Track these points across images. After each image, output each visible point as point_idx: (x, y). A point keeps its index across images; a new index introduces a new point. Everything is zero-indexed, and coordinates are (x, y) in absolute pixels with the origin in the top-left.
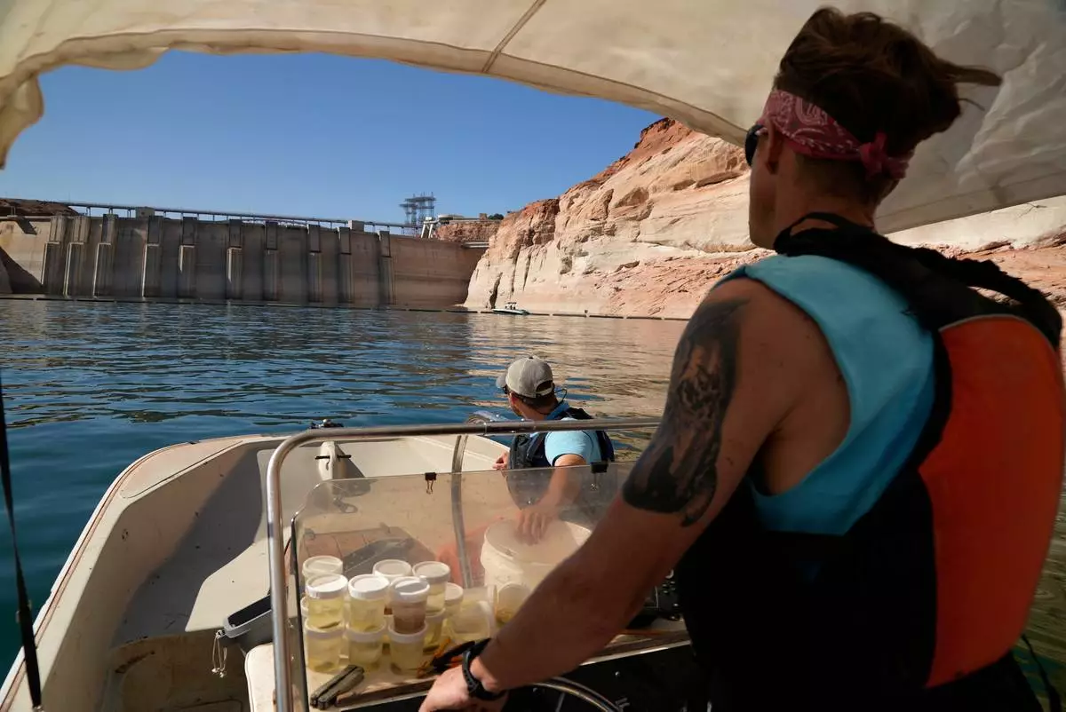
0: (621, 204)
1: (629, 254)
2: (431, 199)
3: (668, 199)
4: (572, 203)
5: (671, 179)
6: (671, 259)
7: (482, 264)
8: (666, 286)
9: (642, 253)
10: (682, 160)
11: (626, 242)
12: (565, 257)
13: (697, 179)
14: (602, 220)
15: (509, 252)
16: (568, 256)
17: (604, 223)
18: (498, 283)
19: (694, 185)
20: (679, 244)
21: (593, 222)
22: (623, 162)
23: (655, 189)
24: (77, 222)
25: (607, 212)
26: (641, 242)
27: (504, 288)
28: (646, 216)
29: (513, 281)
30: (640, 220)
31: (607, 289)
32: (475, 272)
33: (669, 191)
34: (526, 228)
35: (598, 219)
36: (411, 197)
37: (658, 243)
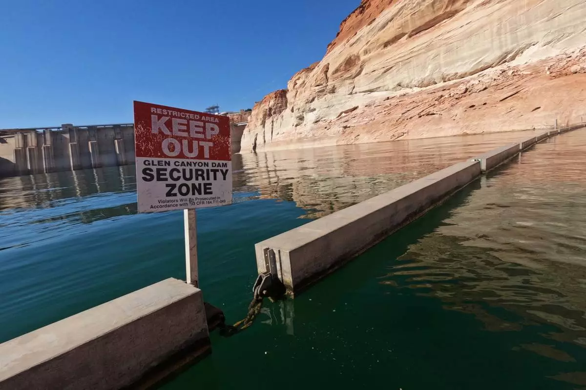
0: (337, 71)
1: (348, 103)
2: (217, 107)
3: (380, 55)
4: (296, 84)
5: (381, 40)
6: (388, 98)
7: (245, 131)
8: (401, 115)
9: (360, 101)
10: (390, 21)
11: (345, 95)
12: (299, 115)
13: (410, 29)
14: (324, 85)
15: (260, 122)
16: (301, 114)
17: (326, 86)
18: (256, 139)
19: (406, 36)
20: (391, 87)
21: (318, 87)
22: (330, 46)
23: (366, 52)
24: (29, 136)
25: (327, 78)
26: (356, 93)
27: (260, 141)
28: (359, 73)
29: (264, 137)
30: (355, 77)
31: (337, 129)
32: (243, 136)
33: (380, 49)
34: (267, 107)
35: (322, 85)
36: (208, 107)
37: (371, 91)
